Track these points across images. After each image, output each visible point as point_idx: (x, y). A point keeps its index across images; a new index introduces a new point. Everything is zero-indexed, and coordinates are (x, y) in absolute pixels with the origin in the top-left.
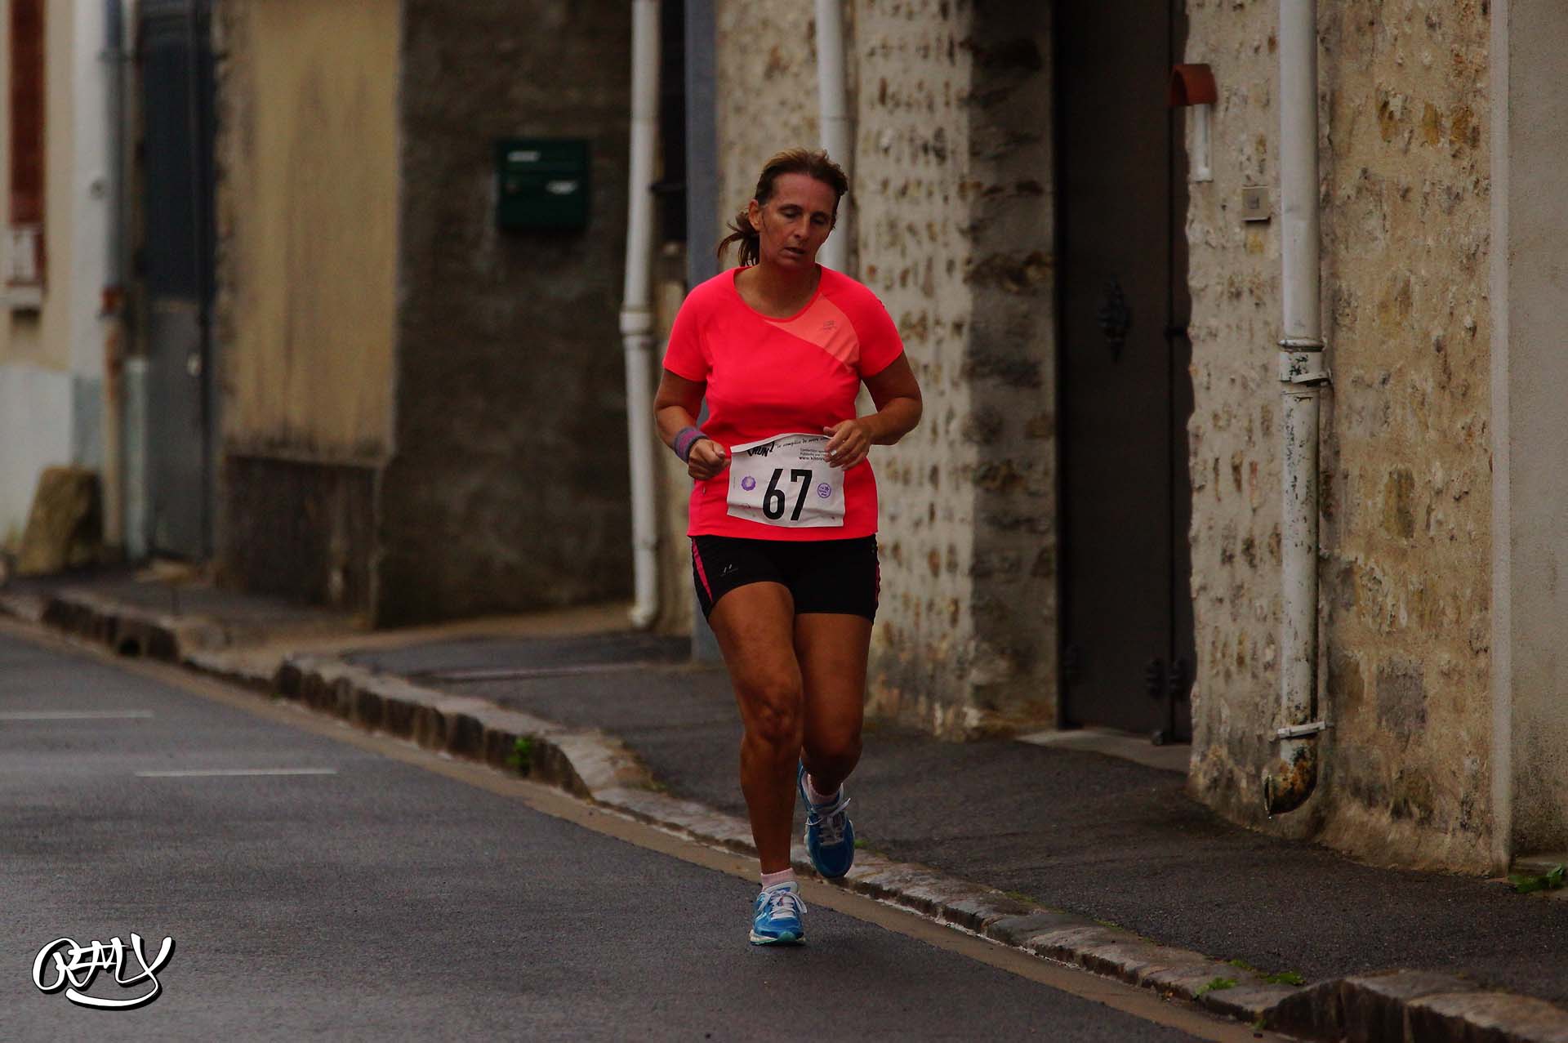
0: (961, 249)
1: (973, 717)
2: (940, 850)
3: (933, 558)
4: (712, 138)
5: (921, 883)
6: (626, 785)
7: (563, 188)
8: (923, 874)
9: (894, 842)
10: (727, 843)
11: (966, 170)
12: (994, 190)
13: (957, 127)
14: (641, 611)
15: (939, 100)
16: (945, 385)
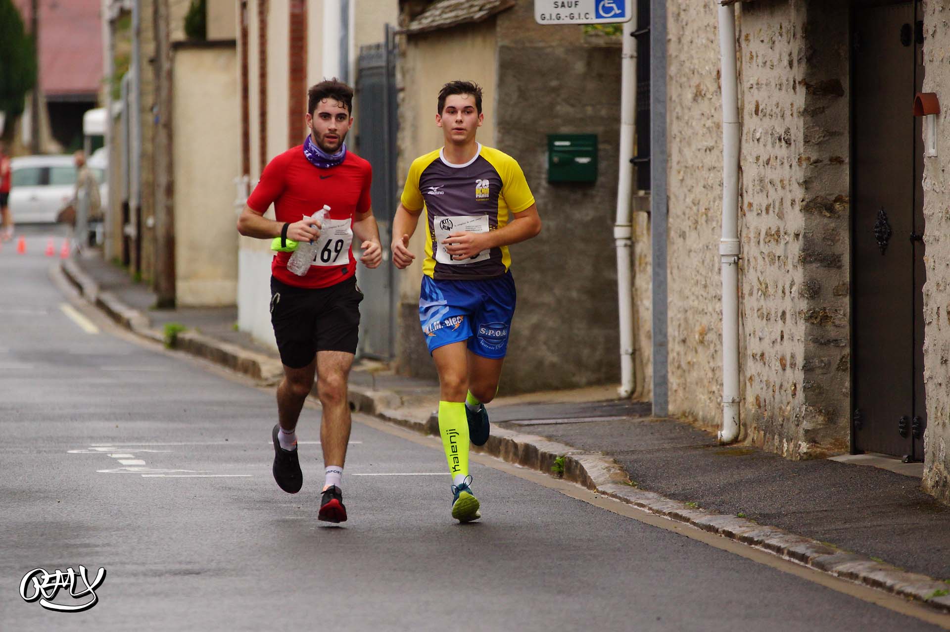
0: (799, 193)
1: (804, 447)
2: (786, 519)
3: (782, 360)
4: (663, 133)
5: (775, 537)
6: (615, 483)
7: (584, 160)
8: (776, 532)
9: (760, 514)
10: (670, 514)
11: (802, 150)
12: (816, 162)
13: (797, 127)
14: (624, 389)
15: (788, 113)
16: (790, 267)
